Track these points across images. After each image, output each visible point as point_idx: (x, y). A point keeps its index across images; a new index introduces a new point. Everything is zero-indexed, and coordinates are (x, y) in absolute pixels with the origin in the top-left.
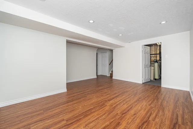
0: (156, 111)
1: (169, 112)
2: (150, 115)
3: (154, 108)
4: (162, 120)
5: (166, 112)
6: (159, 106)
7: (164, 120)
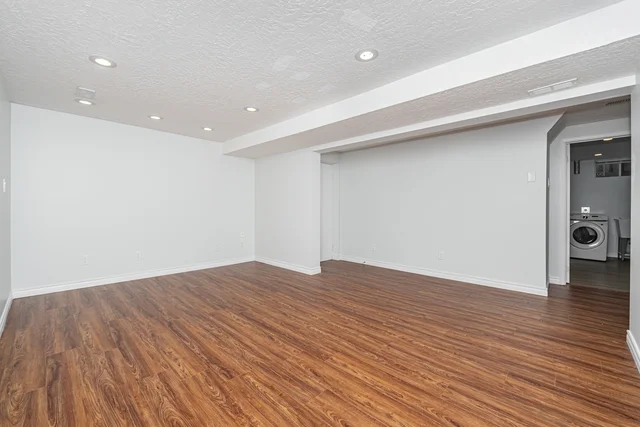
0: (123, 375)
1: (84, 400)
2: (125, 356)
3: (138, 377)
4: (91, 366)
5: (93, 396)
6: (133, 399)
7: (87, 369)
